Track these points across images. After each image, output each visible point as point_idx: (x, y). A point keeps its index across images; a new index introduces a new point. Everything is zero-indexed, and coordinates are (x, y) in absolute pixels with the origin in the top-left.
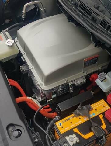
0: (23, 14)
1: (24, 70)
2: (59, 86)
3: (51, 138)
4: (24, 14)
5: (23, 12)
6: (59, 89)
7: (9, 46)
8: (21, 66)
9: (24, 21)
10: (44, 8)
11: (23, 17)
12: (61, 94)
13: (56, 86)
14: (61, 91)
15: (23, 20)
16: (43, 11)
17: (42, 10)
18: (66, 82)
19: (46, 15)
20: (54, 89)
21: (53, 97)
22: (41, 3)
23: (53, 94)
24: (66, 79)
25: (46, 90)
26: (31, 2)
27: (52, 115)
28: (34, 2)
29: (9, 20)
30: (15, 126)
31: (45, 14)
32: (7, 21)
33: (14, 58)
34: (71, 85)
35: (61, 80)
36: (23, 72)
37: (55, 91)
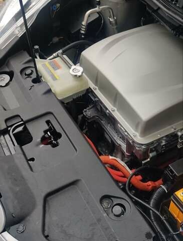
0: (83, 27)
1: (91, 116)
2: (163, 137)
3: (165, 217)
4: (85, 27)
5: (84, 23)
6: (162, 142)
7: (76, 76)
8: (85, 110)
9: (84, 39)
10: (115, 18)
11: (83, 32)
12: (163, 151)
13: (159, 136)
14: (164, 145)
15: (83, 36)
16: (114, 22)
17: (111, 20)
18: (173, 131)
19: (117, 28)
20: (155, 142)
21: (151, 156)
22: (112, 10)
23: (152, 151)
24: (174, 126)
25: (142, 145)
26: (96, 7)
27: (148, 185)
28: (101, 7)
29: (58, 37)
30: (112, 199)
31: (115, 27)
32: (56, 40)
33: (81, 95)
34: (181, 136)
35: (166, 127)
36: (88, 119)
37: (155, 145)
